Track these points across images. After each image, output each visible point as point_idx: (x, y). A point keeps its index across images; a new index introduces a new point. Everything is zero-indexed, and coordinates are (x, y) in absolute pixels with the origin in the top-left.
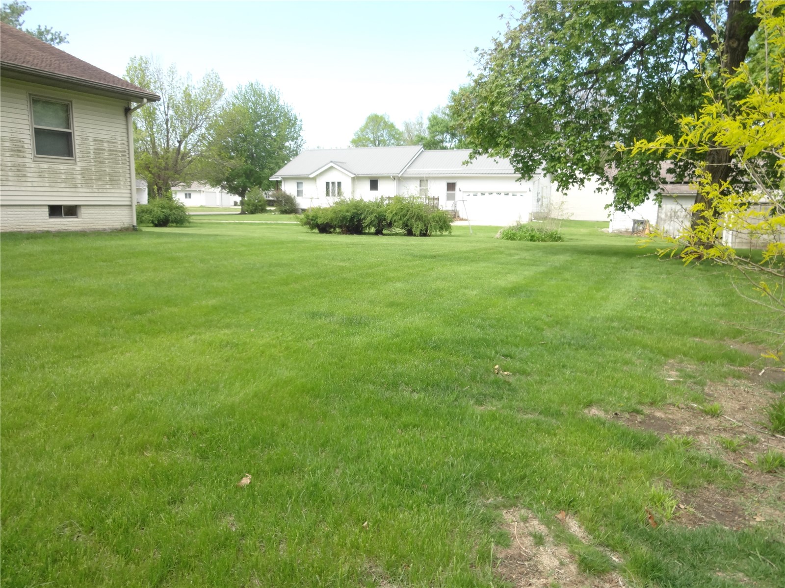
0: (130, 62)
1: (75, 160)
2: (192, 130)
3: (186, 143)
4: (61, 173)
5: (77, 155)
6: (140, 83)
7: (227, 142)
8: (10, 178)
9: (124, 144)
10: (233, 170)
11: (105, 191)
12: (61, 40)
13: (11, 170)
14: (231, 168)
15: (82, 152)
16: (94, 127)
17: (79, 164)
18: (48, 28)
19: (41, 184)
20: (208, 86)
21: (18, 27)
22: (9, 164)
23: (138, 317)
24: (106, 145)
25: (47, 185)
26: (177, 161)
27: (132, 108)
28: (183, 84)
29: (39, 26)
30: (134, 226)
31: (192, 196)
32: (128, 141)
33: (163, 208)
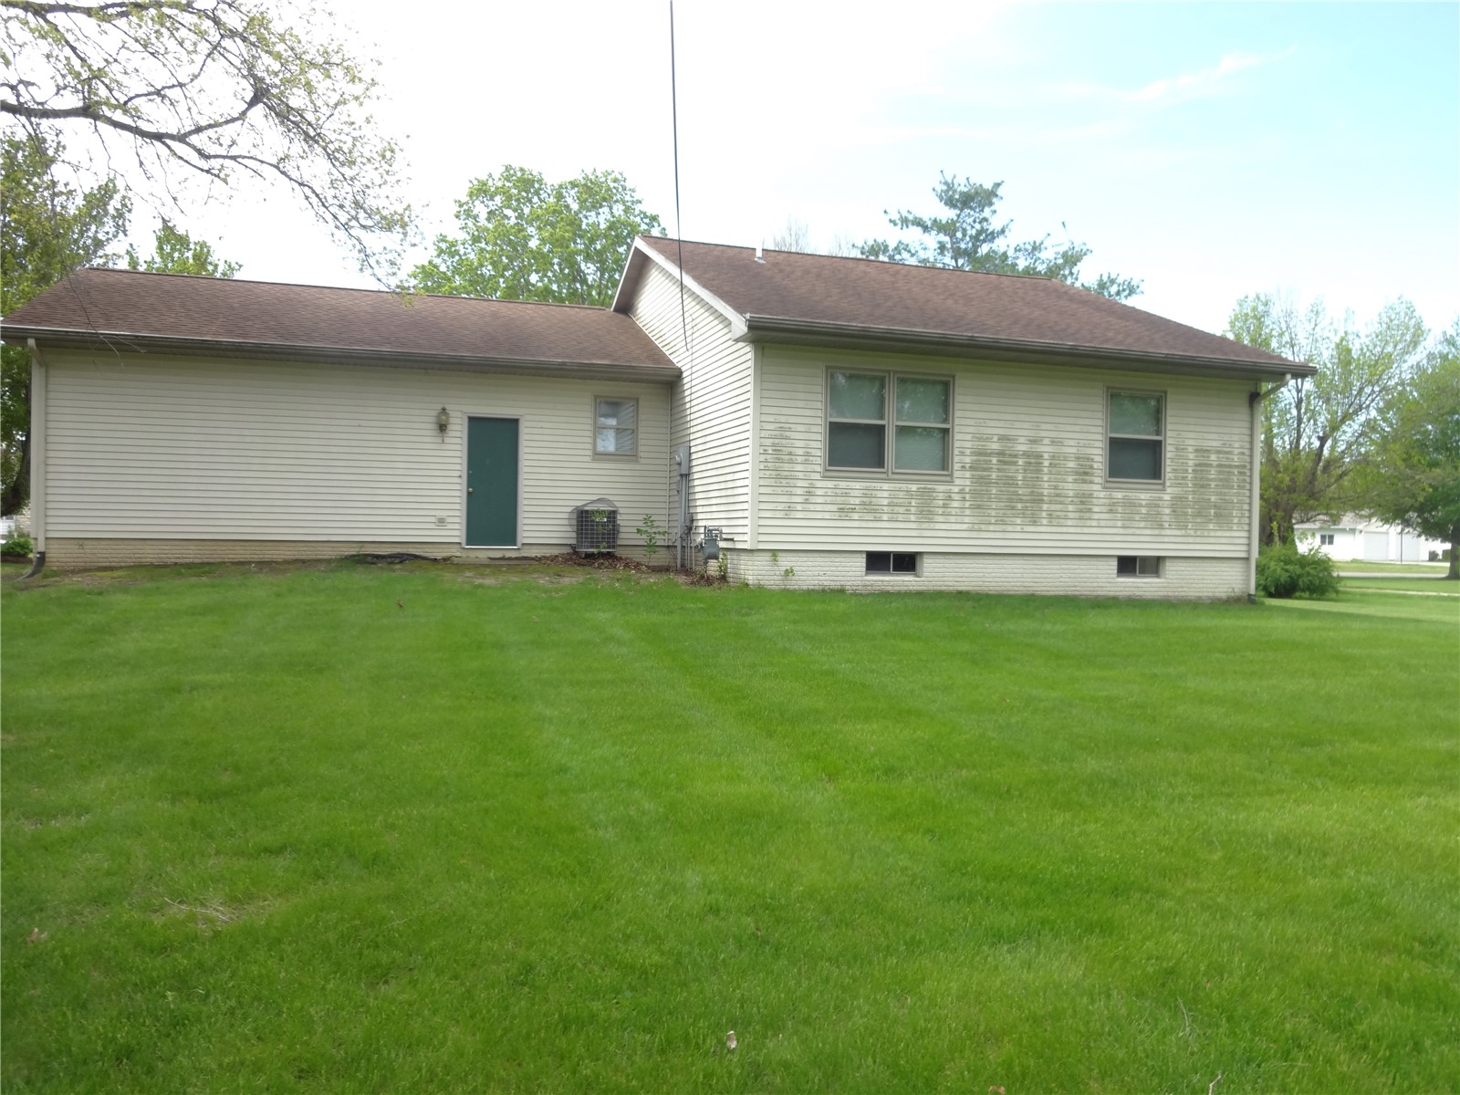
0: (1237, 308)
1: (1164, 484)
2: (1347, 417)
3: (1335, 441)
4: (1141, 506)
5: (1168, 475)
6: (1252, 340)
7: (1427, 433)
8: (1069, 514)
9: (1243, 454)
10: (1435, 489)
11: (1206, 534)
12: (1132, 291)
13: (1072, 503)
14: (1430, 485)
15: (1175, 471)
16: (1198, 428)
17: (1169, 490)
18: (1113, 276)
19: (1111, 523)
20: (1388, 328)
21: (1069, 281)
22: (1071, 493)
23: (1308, 750)
24: (1213, 457)
25: (1119, 524)
26: (1314, 474)
27: (1263, 392)
28: (1336, 331)
29: (1101, 276)
30: (1250, 595)
31: (1337, 538)
32: (1251, 449)
33: (1286, 563)
